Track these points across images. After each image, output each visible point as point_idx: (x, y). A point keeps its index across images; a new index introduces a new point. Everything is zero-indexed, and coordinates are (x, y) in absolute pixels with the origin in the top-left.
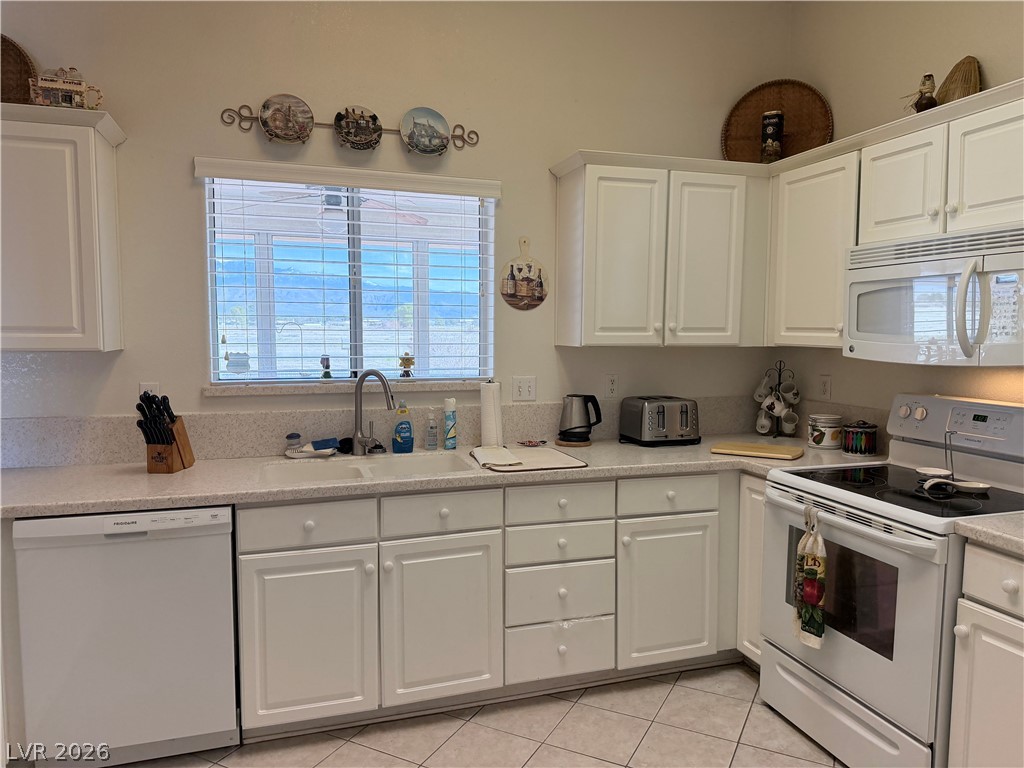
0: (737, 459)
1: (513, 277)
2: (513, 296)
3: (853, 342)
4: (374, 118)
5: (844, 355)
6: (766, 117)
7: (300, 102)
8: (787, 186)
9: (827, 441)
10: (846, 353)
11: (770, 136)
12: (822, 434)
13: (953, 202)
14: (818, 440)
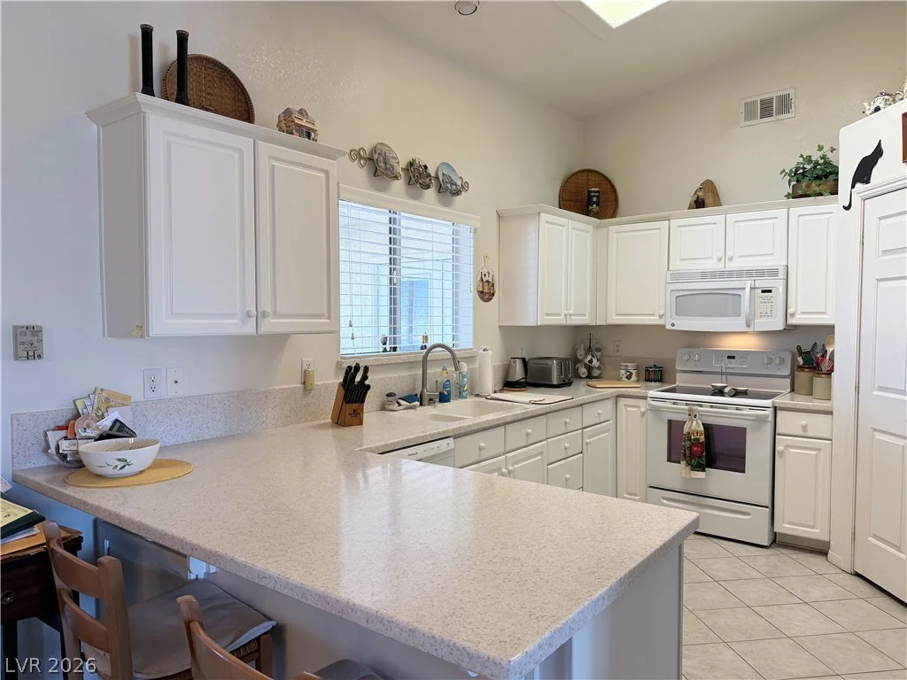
0: (617, 390)
1: (482, 280)
2: (482, 292)
3: (674, 321)
4: (426, 167)
5: (667, 327)
6: (592, 192)
7: (391, 150)
8: (615, 234)
9: (634, 378)
10: (669, 327)
11: (594, 203)
12: (631, 374)
13: (729, 254)
14: (629, 377)
